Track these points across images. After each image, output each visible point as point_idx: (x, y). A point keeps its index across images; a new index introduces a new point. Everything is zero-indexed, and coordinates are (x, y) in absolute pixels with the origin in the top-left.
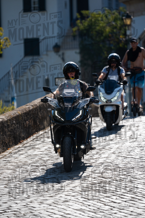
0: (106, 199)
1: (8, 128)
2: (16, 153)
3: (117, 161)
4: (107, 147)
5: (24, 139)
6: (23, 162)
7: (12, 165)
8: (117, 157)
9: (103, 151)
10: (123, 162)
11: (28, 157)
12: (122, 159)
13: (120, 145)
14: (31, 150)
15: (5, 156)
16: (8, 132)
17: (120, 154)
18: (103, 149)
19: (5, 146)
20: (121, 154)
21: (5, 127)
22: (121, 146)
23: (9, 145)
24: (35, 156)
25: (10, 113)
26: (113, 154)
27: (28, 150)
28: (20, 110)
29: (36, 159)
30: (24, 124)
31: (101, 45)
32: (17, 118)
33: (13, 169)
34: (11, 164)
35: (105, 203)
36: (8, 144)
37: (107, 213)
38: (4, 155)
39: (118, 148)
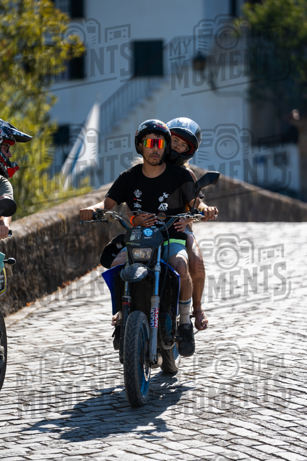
1: (30, 253)
2: (42, 316)
3: (280, 348)
4: (263, 306)
5: (73, 277)
6: (51, 343)
7: (22, 351)
8: (282, 335)
9: (250, 318)
10: (294, 351)
11: (67, 328)
12: (293, 341)
13: (295, 300)
14: (82, 310)
15: (15, 324)
16: (29, 264)
17: (291, 326)
18: (253, 312)
19: (17, 297)
20: (294, 327)
21: (21, 252)
22: (298, 305)
23: (31, 296)
24: (84, 325)
25: (38, 217)
26: (275, 325)
27: (74, 309)
28: (64, 210)
29: (88, 333)
30: (73, 241)
31: (293, 57)
32: (54, 229)
33: (20, 364)
34: (21, 347)
36: (27, 293)
38: (12, 320)
39: (289, 308)
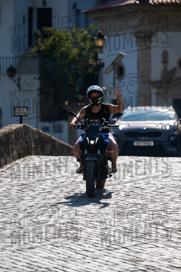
0: (78, 247)
31: (66, 70)
35: (76, 251)
37: (79, 262)
